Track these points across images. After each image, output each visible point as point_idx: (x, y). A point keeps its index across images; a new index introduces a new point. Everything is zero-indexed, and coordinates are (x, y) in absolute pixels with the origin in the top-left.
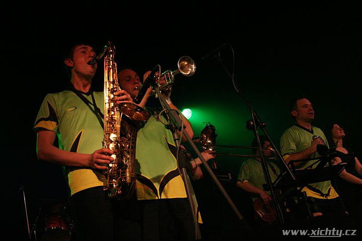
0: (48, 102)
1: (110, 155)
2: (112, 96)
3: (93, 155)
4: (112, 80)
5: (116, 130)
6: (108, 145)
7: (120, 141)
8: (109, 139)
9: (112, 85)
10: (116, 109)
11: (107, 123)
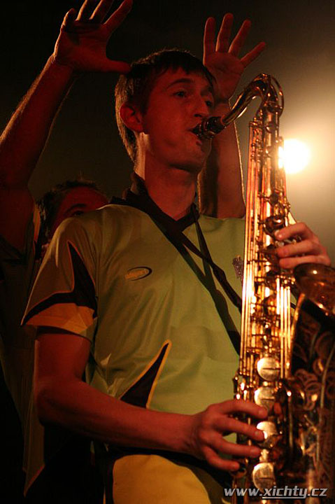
0: (70, 245)
1: (256, 420)
2: (268, 240)
3: (201, 417)
4: (269, 192)
5: (277, 345)
6: (251, 391)
7: (293, 382)
8: (255, 371)
9: (268, 206)
10: (281, 281)
11: (252, 321)
